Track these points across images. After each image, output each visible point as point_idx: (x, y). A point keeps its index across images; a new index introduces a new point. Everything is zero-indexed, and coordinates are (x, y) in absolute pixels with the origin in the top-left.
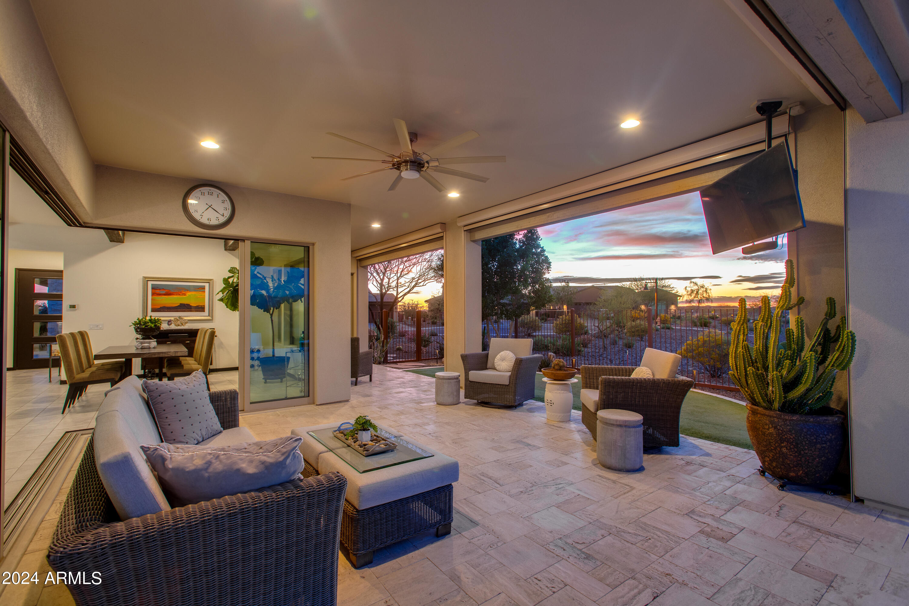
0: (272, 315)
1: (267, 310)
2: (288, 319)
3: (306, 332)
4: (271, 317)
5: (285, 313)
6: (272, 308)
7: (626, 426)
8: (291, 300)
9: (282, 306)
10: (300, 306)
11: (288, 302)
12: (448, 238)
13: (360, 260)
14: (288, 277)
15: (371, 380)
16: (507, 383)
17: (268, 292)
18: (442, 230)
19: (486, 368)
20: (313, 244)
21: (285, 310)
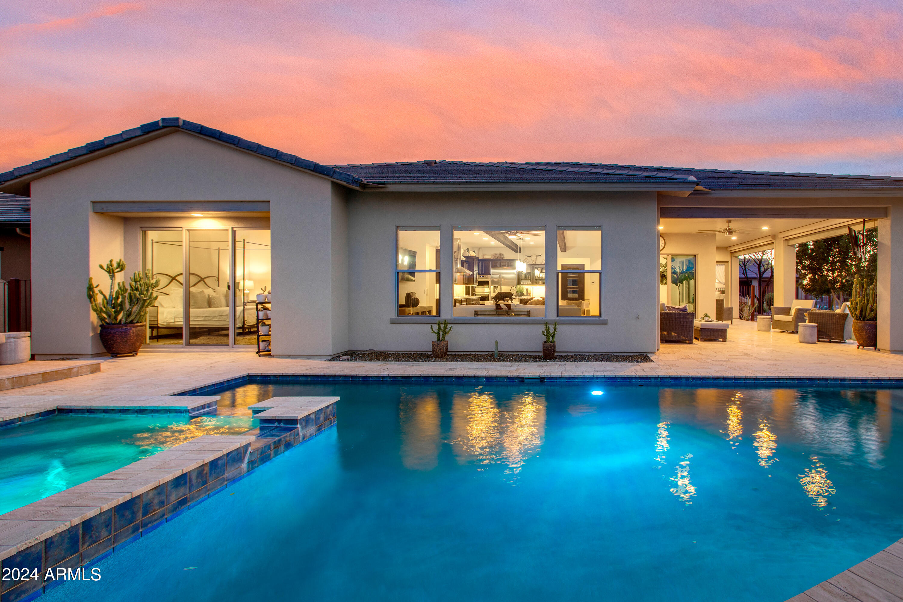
0: (679, 287)
1: (676, 284)
2: (687, 289)
3: (695, 295)
4: (679, 288)
5: (685, 286)
6: (679, 284)
7: (806, 327)
8: (688, 280)
9: (684, 282)
10: (692, 282)
11: (687, 280)
12: (777, 243)
13: (733, 253)
14: (687, 268)
15: (732, 324)
16: (791, 321)
17: (677, 275)
18: (772, 238)
19: (789, 315)
20: (698, 254)
21: (685, 284)
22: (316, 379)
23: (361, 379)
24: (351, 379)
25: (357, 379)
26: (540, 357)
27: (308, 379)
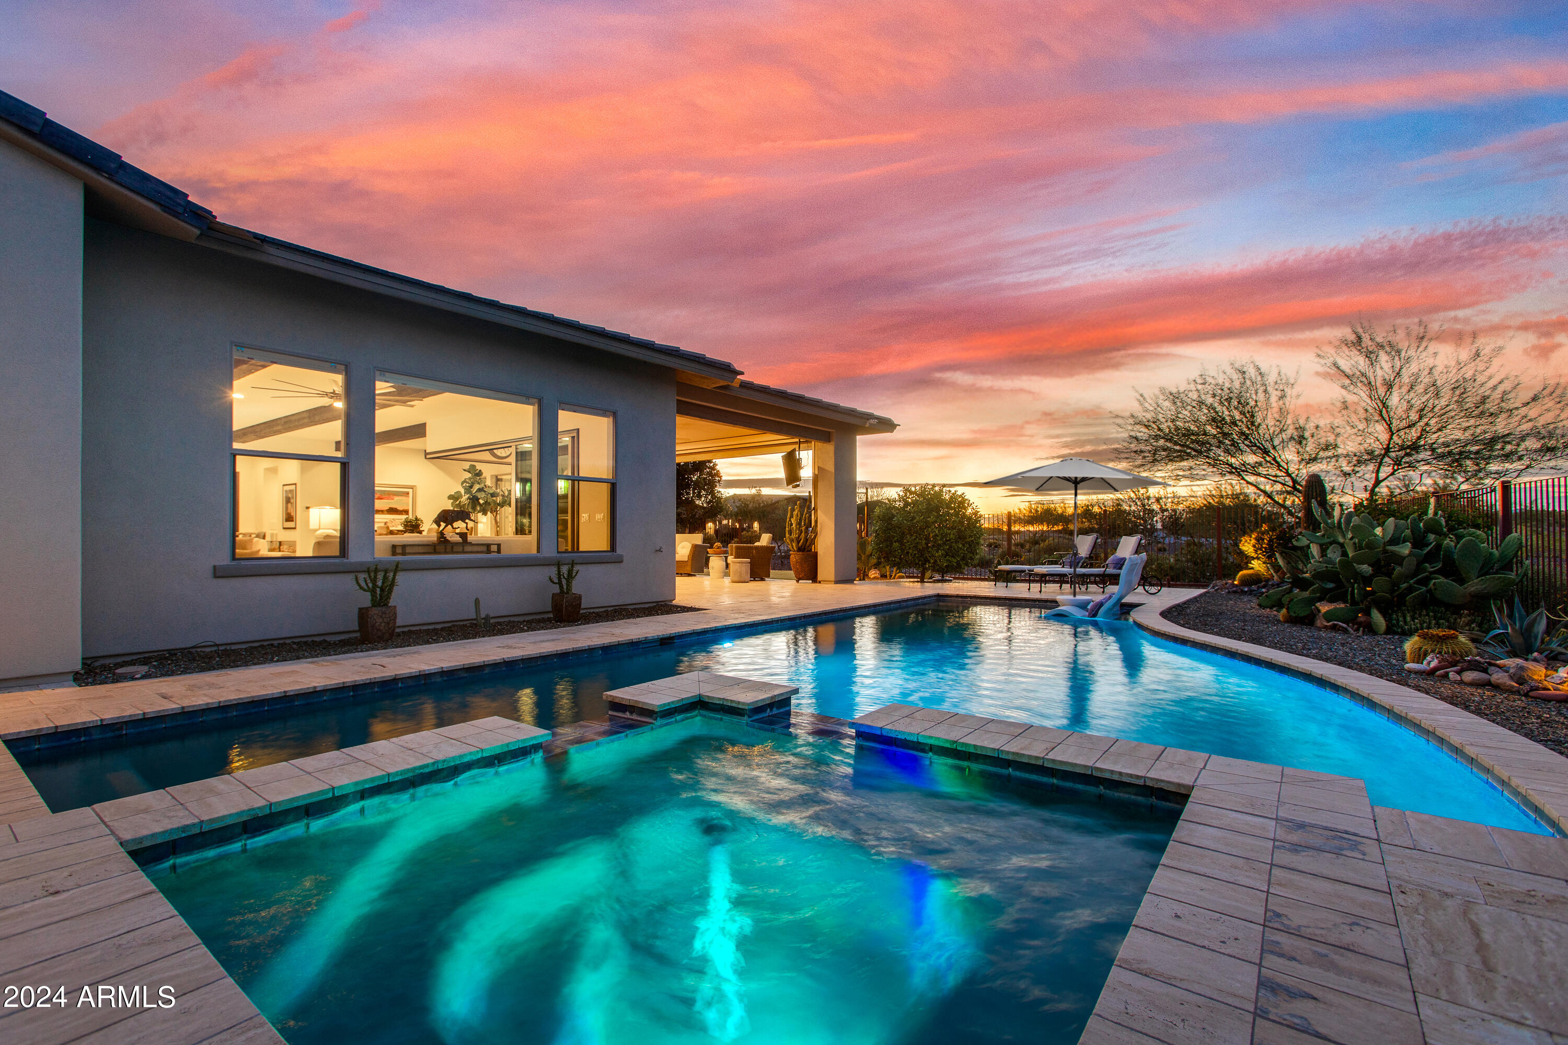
22: (253, 711)
23: (376, 689)
24: (352, 693)
25: (368, 691)
26: (549, 620)
27: (229, 715)
